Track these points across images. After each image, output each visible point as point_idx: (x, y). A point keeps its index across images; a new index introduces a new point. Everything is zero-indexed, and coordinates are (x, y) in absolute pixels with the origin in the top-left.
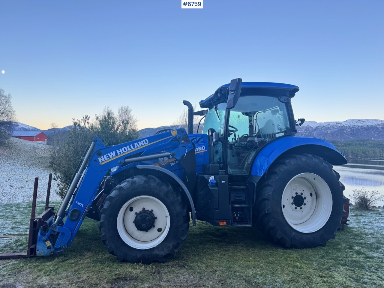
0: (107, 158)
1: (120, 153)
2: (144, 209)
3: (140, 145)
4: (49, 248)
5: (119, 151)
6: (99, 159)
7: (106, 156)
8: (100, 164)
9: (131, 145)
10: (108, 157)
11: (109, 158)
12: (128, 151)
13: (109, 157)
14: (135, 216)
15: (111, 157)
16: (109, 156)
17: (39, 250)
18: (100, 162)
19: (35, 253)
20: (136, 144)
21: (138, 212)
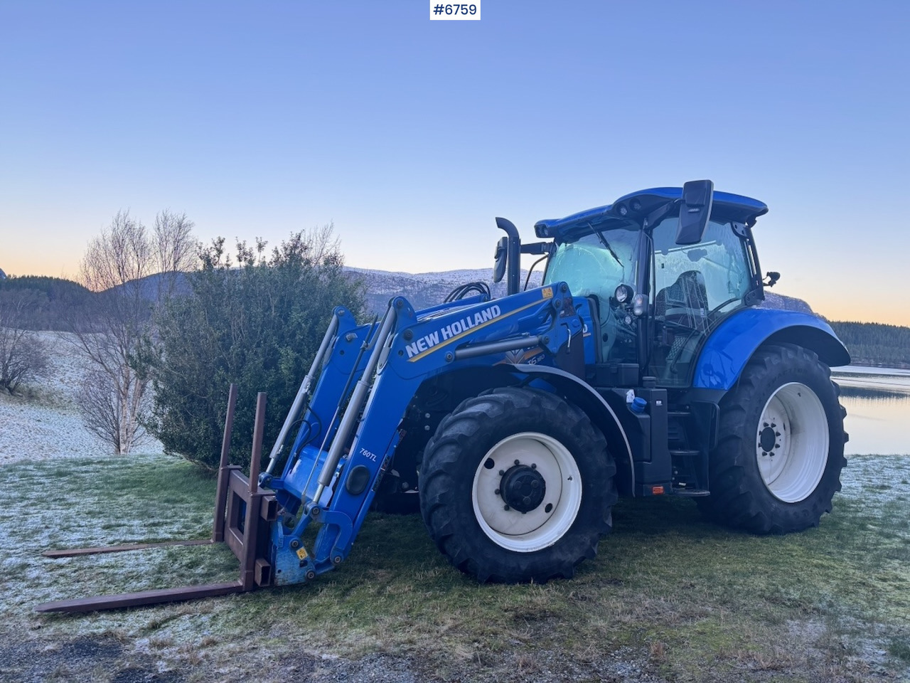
0: (423, 347)
1: (448, 335)
2: (517, 462)
3: (486, 320)
4: (303, 564)
5: (446, 330)
6: (408, 348)
7: (421, 342)
8: (410, 360)
9: (469, 319)
10: (424, 344)
11: (426, 348)
12: (463, 331)
13: (427, 345)
14: (500, 478)
15: (431, 344)
16: (426, 342)
17: (283, 571)
18: (410, 355)
19: (273, 578)
20: (477, 315)
21: (505, 470)
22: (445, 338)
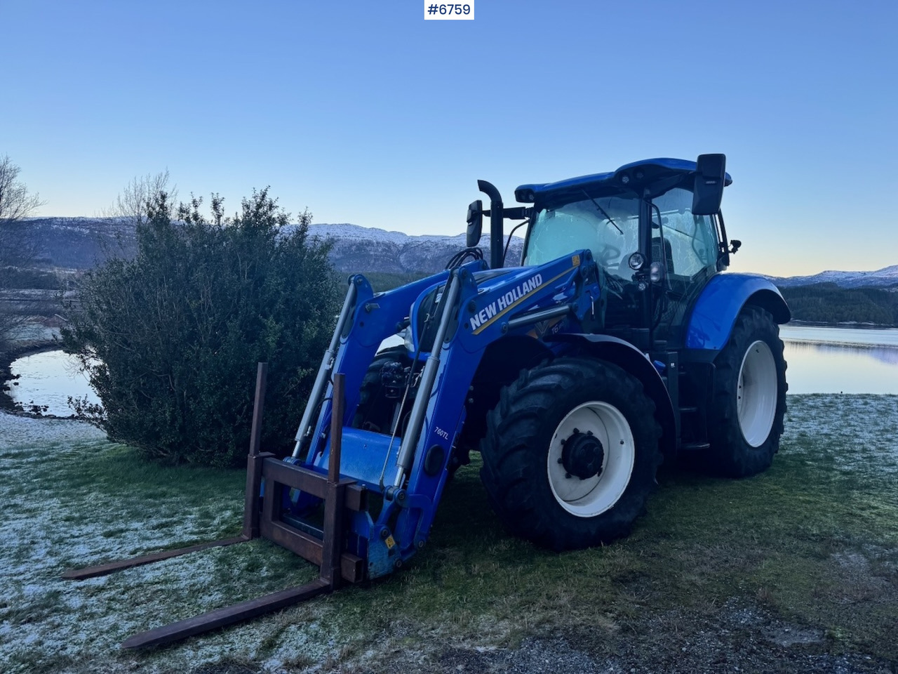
0: (484, 319)
1: (503, 305)
2: (576, 431)
3: (531, 289)
4: (391, 552)
5: (502, 301)
6: (472, 320)
7: (483, 314)
8: (473, 333)
9: (518, 288)
10: (485, 315)
11: (486, 320)
12: (514, 301)
13: (487, 317)
14: (561, 447)
15: (490, 316)
16: (487, 315)
17: (375, 564)
18: (474, 328)
19: (366, 570)
20: (525, 284)
21: (566, 439)
22: (501, 309)
